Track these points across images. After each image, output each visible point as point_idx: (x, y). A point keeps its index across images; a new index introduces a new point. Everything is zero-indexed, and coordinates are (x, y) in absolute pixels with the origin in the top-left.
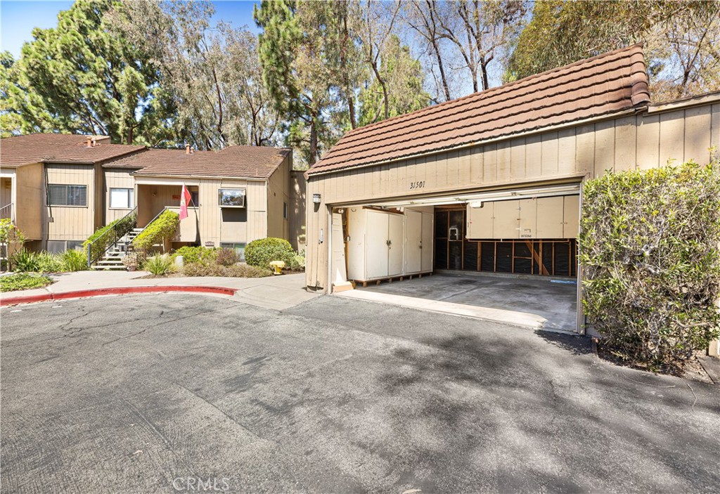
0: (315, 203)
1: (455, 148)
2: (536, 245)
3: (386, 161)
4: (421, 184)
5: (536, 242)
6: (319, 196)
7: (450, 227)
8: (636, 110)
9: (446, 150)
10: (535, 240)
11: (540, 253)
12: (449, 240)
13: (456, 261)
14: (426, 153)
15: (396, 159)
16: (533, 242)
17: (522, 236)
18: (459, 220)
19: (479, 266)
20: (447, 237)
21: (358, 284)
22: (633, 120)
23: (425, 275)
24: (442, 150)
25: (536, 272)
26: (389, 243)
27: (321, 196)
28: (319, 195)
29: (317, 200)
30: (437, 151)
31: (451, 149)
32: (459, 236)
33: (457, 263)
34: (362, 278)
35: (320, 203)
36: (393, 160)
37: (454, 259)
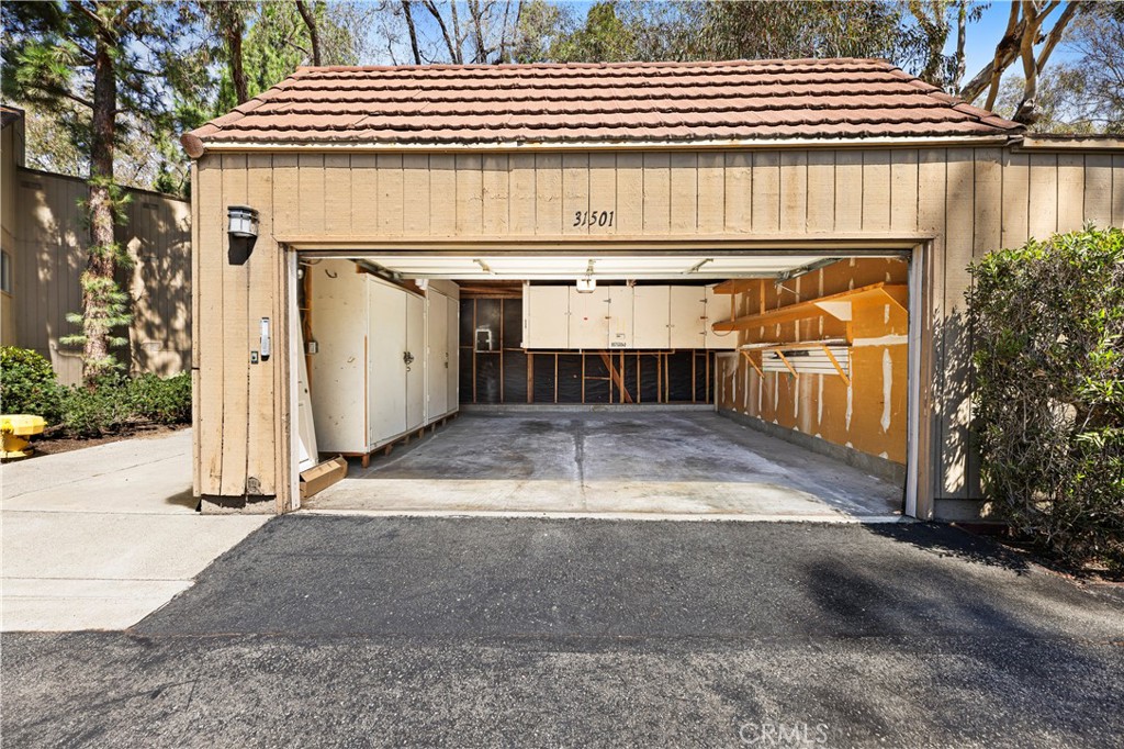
0: (233, 237)
1: (695, 143)
2: (616, 359)
3: (504, 145)
4: (605, 218)
5: (615, 354)
6: (253, 216)
7: (477, 327)
8: (1009, 139)
9: (672, 144)
10: (614, 350)
11: (622, 371)
12: (476, 350)
13: (489, 387)
14: (622, 144)
15: (537, 145)
16: (611, 354)
17: (613, 344)
18: (494, 316)
19: (530, 394)
20: (472, 345)
21: (354, 463)
22: (995, 154)
23: (450, 418)
24: (664, 144)
25: (616, 400)
26: (407, 358)
27: (261, 218)
28: (254, 212)
29: (243, 226)
30: (650, 144)
31: (685, 144)
32: (493, 344)
33: (491, 391)
34: (360, 446)
35: (253, 239)
36: (526, 146)
37: (485, 383)
